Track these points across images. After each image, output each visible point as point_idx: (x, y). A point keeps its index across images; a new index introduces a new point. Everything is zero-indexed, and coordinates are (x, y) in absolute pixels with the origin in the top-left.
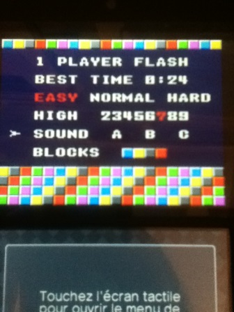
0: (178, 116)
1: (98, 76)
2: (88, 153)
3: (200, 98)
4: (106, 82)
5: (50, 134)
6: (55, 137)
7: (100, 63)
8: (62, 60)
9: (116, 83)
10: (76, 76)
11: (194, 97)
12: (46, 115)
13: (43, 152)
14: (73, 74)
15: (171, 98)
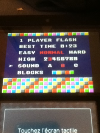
0: (73, 59)
1: (43, 45)
2: (39, 73)
3: (81, 52)
4: (46, 47)
5: (24, 66)
6: (26, 67)
7: (43, 41)
8: (30, 40)
9: (50, 47)
10: (35, 45)
11: (79, 52)
12: (23, 59)
13: (22, 73)
14: (34, 44)
15: (71, 52)
